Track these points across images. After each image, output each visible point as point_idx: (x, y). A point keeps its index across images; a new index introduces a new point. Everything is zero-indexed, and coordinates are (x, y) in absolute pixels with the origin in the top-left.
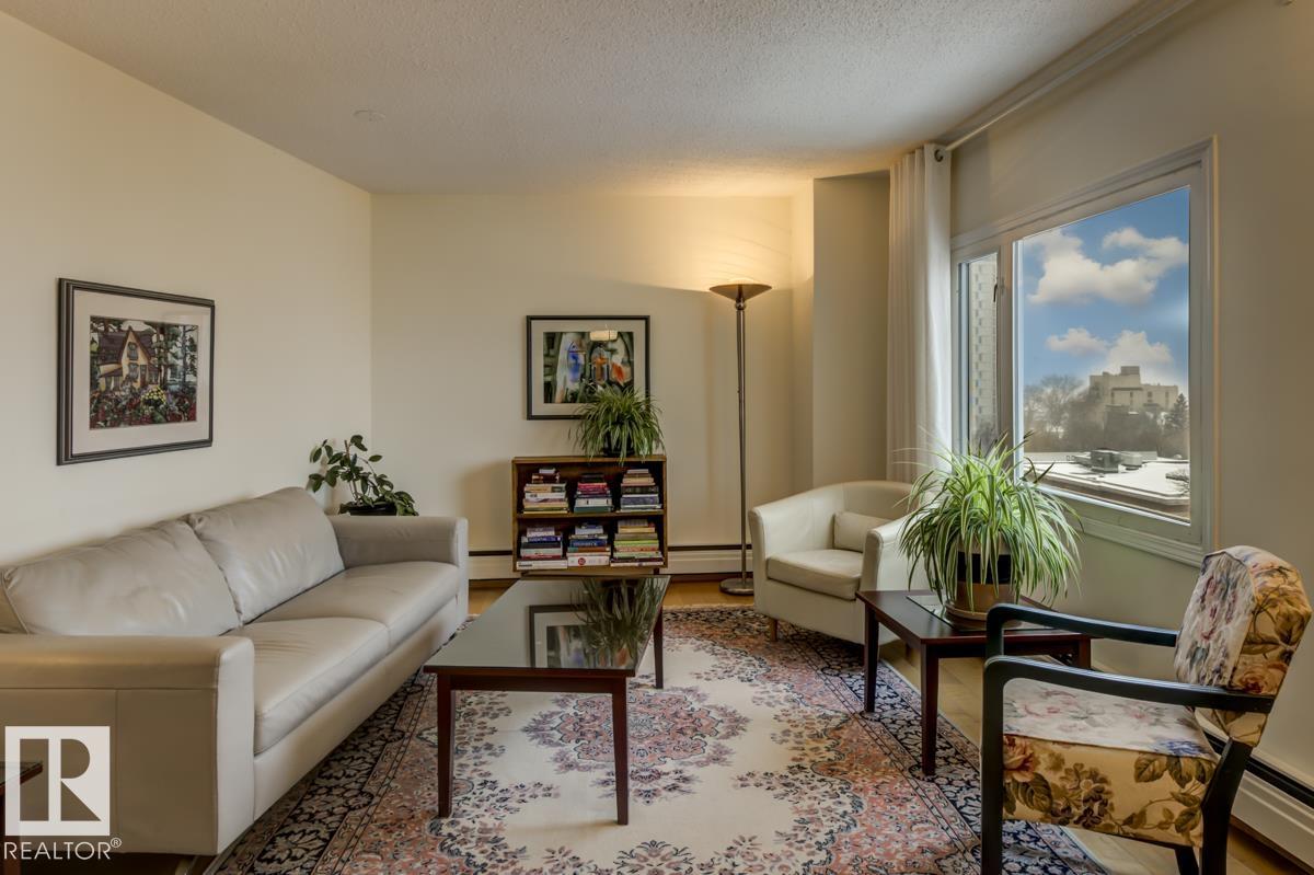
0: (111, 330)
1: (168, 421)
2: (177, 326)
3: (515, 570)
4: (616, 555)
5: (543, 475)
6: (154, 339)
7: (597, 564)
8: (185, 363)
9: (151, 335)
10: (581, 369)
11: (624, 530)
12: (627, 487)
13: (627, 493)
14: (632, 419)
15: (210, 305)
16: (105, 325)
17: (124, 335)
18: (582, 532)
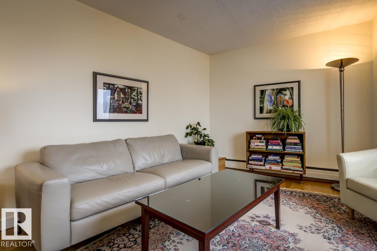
0: (111, 87)
1: (132, 113)
2: (135, 87)
3: (247, 167)
4: (283, 167)
5: (257, 137)
6: (127, 90)
7: (276, 169)
8: (138, 97)
9: (126, 89)
10: (273, 102)
11: (287, 158)
12: (288, 143)
13: (288, 145)
14: (288, 118)
15: (147, 82)
16: (108, 85)
17: (116, 88)
18: (271, 158)
